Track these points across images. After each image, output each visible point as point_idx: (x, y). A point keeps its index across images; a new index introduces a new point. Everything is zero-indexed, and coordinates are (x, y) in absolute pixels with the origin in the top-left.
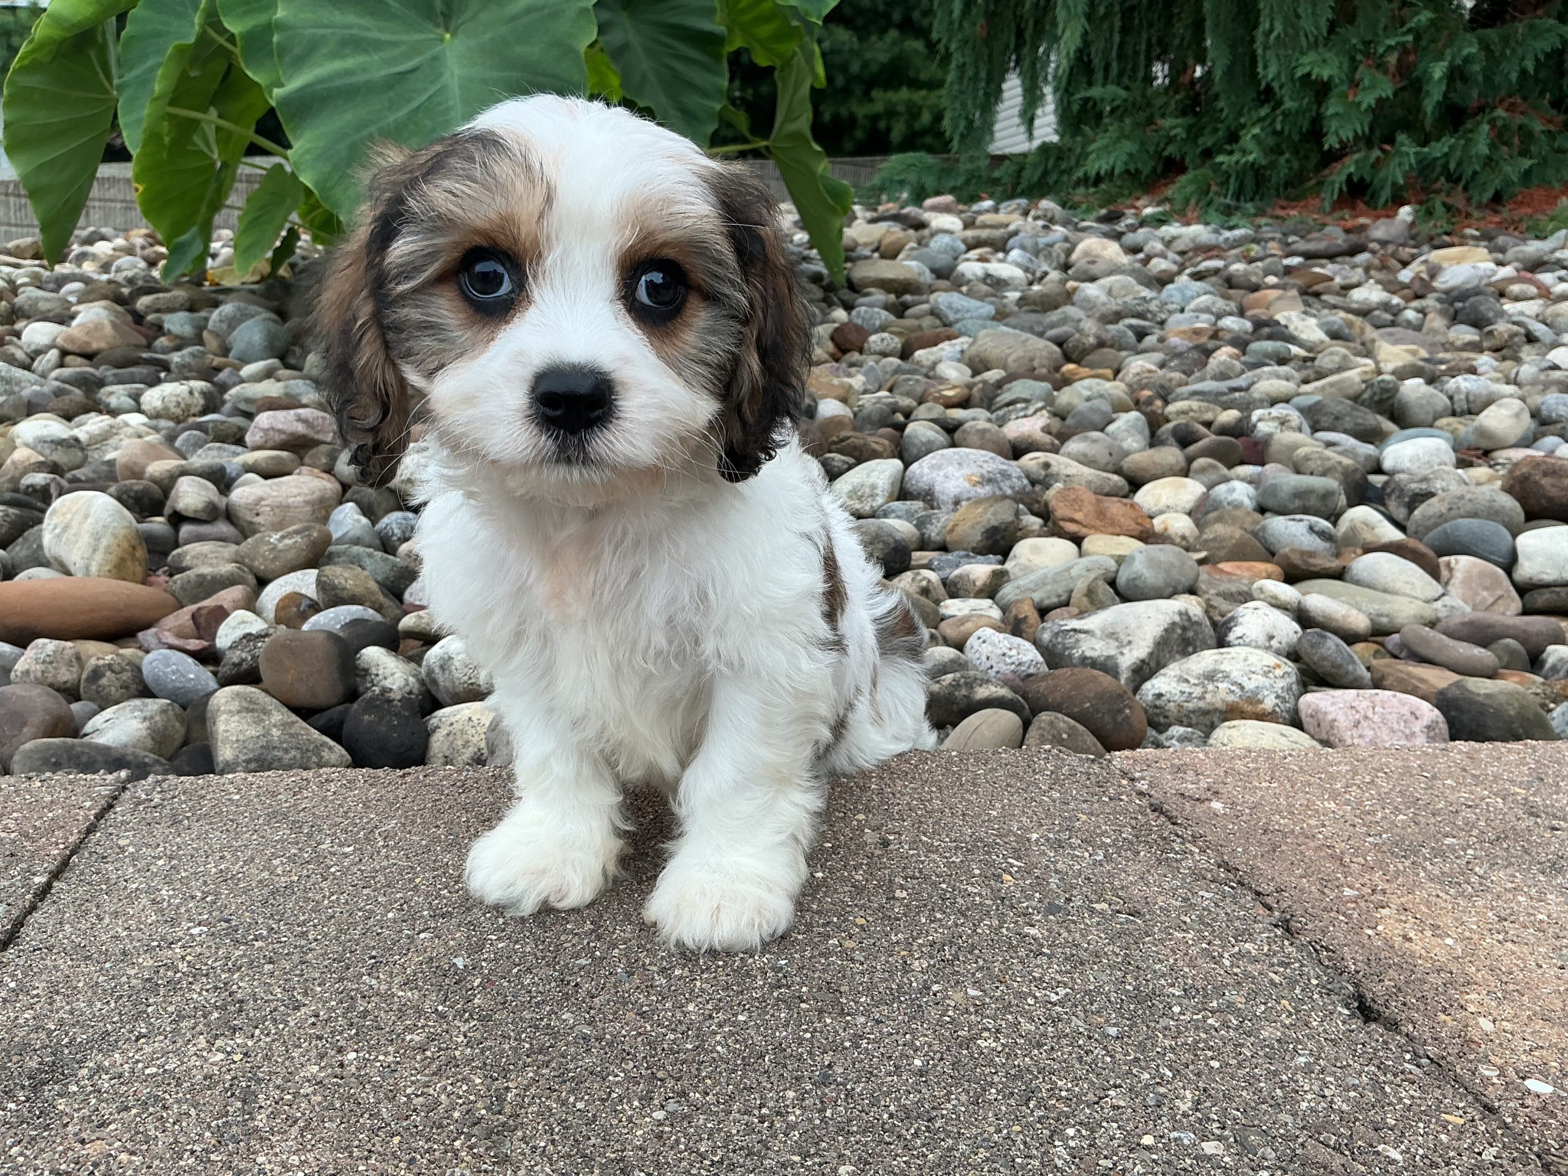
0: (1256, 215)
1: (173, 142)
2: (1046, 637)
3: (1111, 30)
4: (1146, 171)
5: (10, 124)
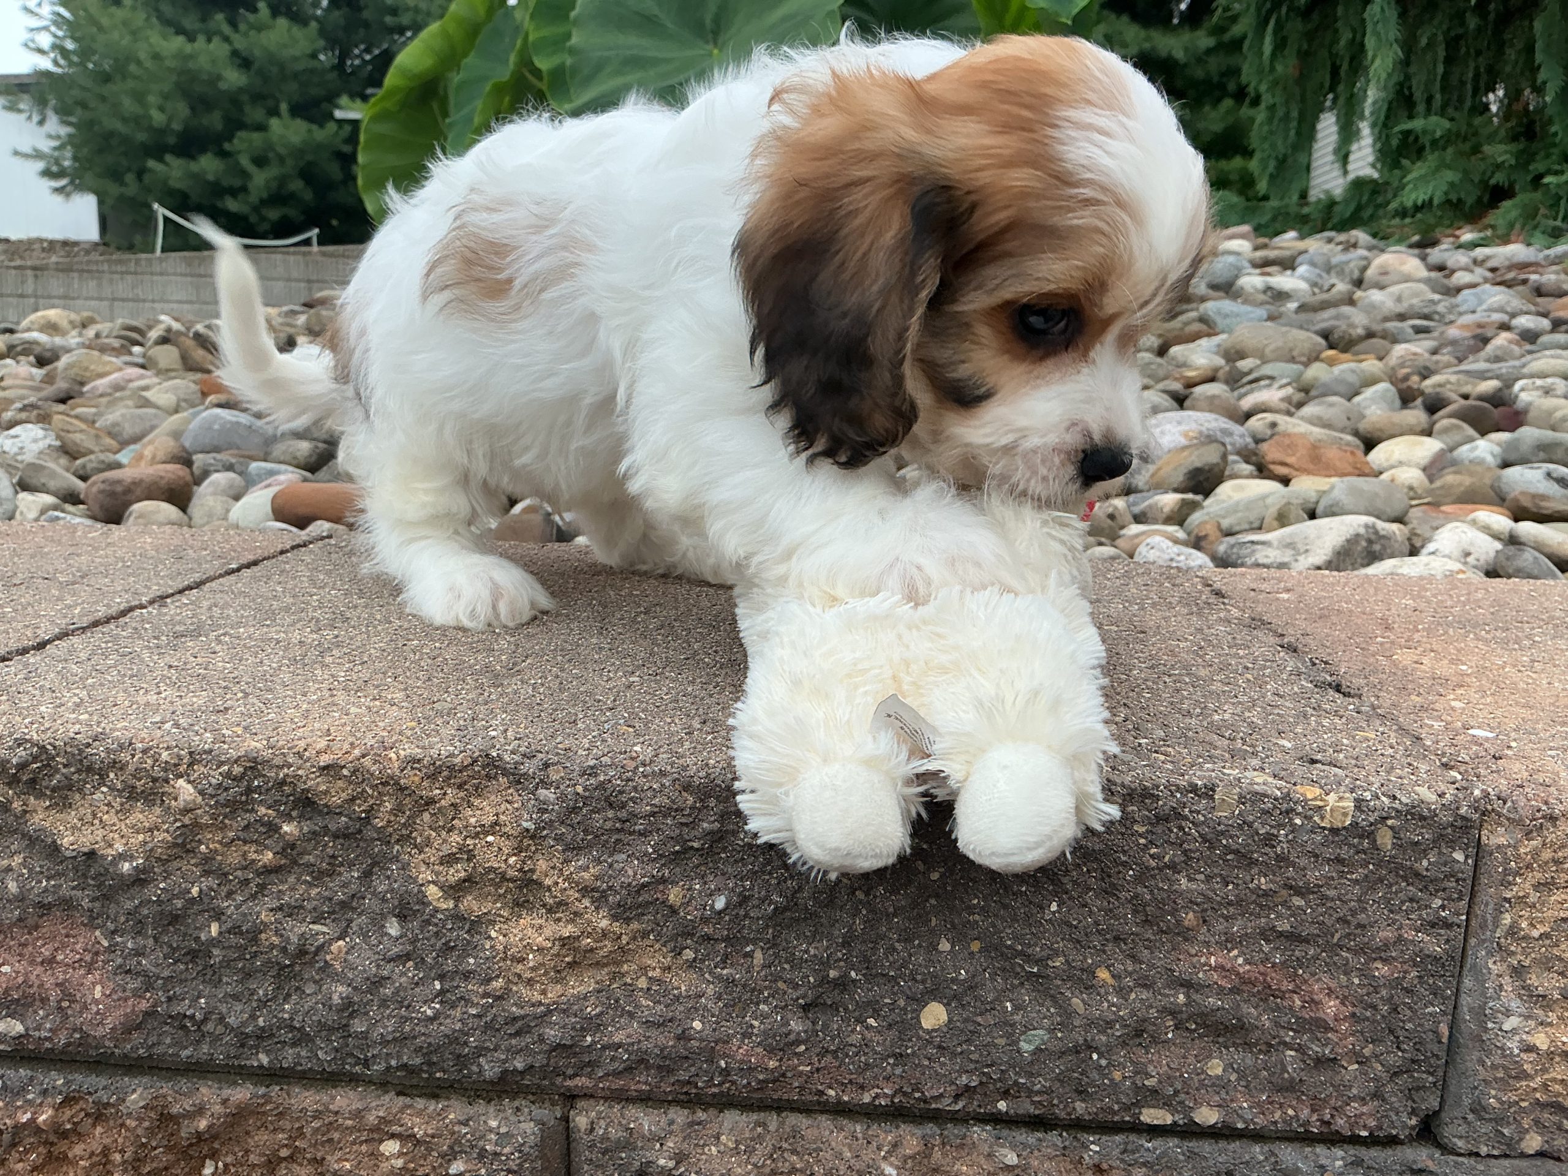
2: (1222, 548)
3: (1435, 61)
4: (1470, 200)
5: (364, 167)
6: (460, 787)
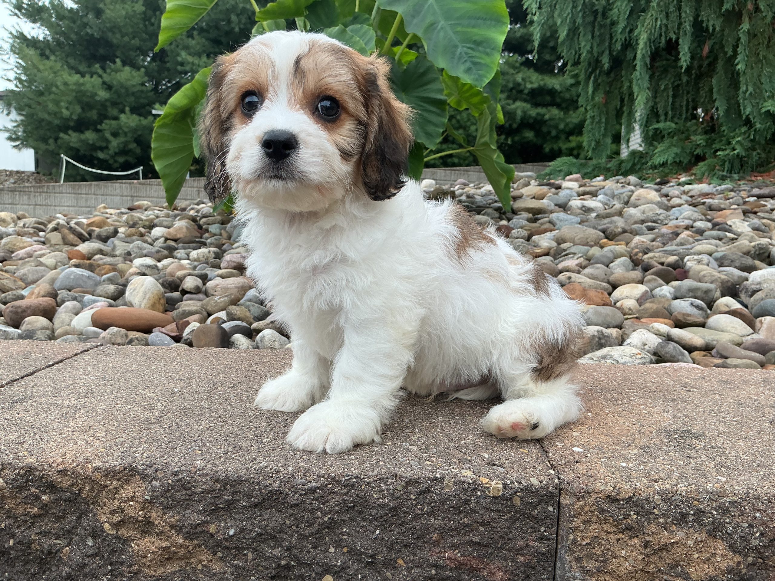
0: (739, 180)
3: (668, 96)
4: (686, 161)
5: (154, 149)
6: (119, 480)
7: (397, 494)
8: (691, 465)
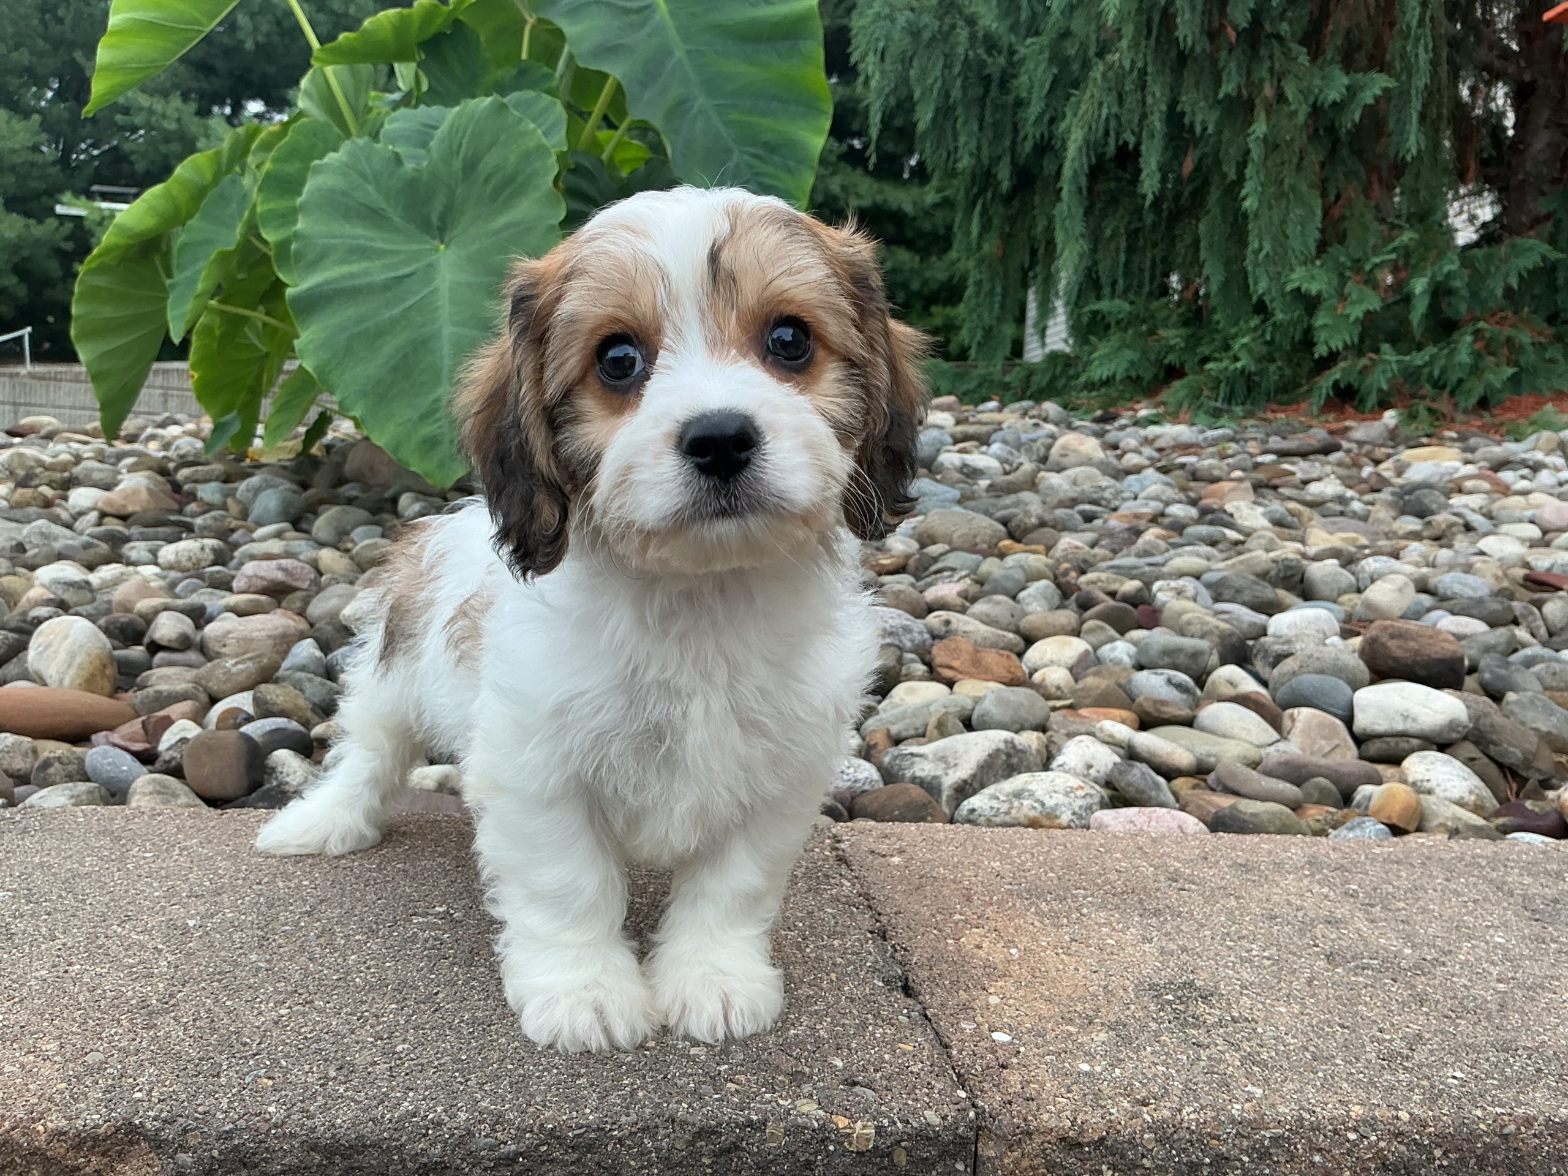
0: (1244, 418)
1: (223, 335)
2: (887, 759)
3: (1117, 250)
4: (1148, 376)
5: (79, 317)
6: (104, 1154)
7: (676, 1157)
8: (1202, 1064)
